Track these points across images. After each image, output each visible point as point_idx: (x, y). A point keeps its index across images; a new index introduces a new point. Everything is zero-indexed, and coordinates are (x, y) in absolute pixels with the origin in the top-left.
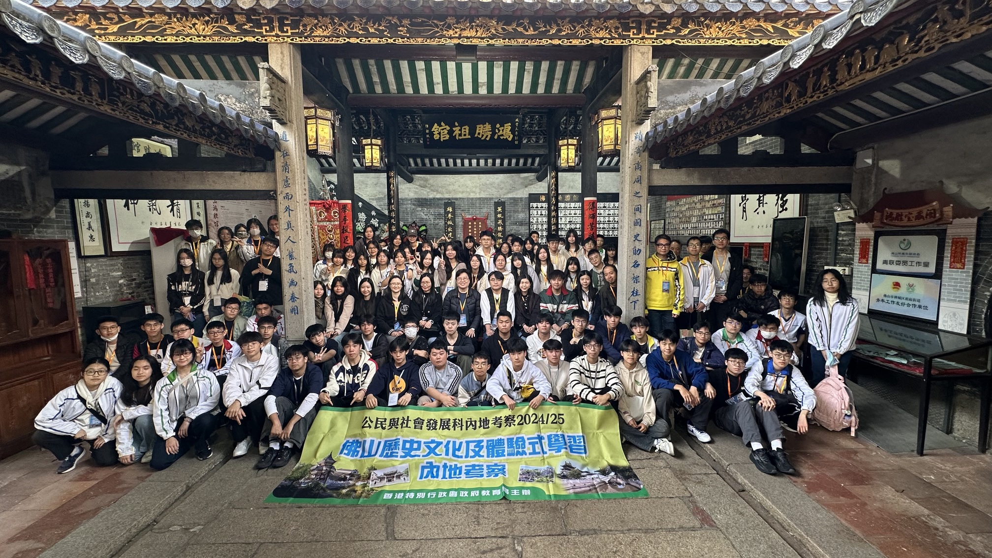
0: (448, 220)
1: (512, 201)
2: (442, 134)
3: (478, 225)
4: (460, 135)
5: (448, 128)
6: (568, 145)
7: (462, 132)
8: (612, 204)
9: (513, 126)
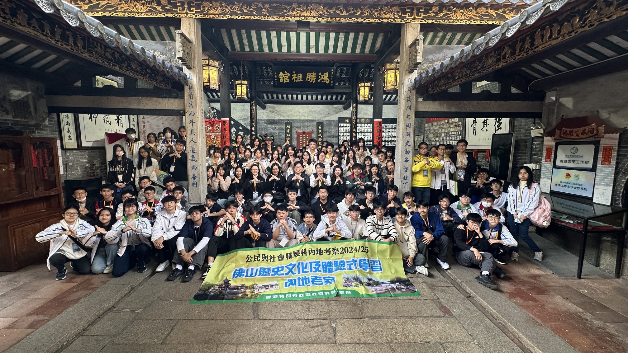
0: (287, 133)
1: (328, 122)
2: (285, 78)
3: (306, 136)
4: (296, 79)
5: (289, 75)
6: (364, 86)
7: (298, 78)
8: (391, 125)
9: (330, 74)
